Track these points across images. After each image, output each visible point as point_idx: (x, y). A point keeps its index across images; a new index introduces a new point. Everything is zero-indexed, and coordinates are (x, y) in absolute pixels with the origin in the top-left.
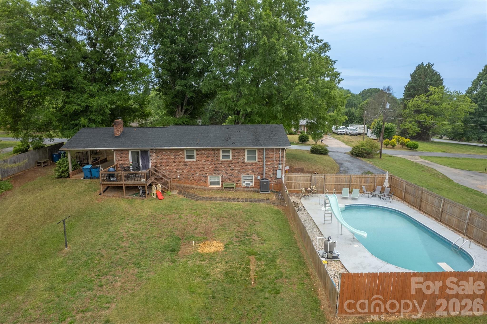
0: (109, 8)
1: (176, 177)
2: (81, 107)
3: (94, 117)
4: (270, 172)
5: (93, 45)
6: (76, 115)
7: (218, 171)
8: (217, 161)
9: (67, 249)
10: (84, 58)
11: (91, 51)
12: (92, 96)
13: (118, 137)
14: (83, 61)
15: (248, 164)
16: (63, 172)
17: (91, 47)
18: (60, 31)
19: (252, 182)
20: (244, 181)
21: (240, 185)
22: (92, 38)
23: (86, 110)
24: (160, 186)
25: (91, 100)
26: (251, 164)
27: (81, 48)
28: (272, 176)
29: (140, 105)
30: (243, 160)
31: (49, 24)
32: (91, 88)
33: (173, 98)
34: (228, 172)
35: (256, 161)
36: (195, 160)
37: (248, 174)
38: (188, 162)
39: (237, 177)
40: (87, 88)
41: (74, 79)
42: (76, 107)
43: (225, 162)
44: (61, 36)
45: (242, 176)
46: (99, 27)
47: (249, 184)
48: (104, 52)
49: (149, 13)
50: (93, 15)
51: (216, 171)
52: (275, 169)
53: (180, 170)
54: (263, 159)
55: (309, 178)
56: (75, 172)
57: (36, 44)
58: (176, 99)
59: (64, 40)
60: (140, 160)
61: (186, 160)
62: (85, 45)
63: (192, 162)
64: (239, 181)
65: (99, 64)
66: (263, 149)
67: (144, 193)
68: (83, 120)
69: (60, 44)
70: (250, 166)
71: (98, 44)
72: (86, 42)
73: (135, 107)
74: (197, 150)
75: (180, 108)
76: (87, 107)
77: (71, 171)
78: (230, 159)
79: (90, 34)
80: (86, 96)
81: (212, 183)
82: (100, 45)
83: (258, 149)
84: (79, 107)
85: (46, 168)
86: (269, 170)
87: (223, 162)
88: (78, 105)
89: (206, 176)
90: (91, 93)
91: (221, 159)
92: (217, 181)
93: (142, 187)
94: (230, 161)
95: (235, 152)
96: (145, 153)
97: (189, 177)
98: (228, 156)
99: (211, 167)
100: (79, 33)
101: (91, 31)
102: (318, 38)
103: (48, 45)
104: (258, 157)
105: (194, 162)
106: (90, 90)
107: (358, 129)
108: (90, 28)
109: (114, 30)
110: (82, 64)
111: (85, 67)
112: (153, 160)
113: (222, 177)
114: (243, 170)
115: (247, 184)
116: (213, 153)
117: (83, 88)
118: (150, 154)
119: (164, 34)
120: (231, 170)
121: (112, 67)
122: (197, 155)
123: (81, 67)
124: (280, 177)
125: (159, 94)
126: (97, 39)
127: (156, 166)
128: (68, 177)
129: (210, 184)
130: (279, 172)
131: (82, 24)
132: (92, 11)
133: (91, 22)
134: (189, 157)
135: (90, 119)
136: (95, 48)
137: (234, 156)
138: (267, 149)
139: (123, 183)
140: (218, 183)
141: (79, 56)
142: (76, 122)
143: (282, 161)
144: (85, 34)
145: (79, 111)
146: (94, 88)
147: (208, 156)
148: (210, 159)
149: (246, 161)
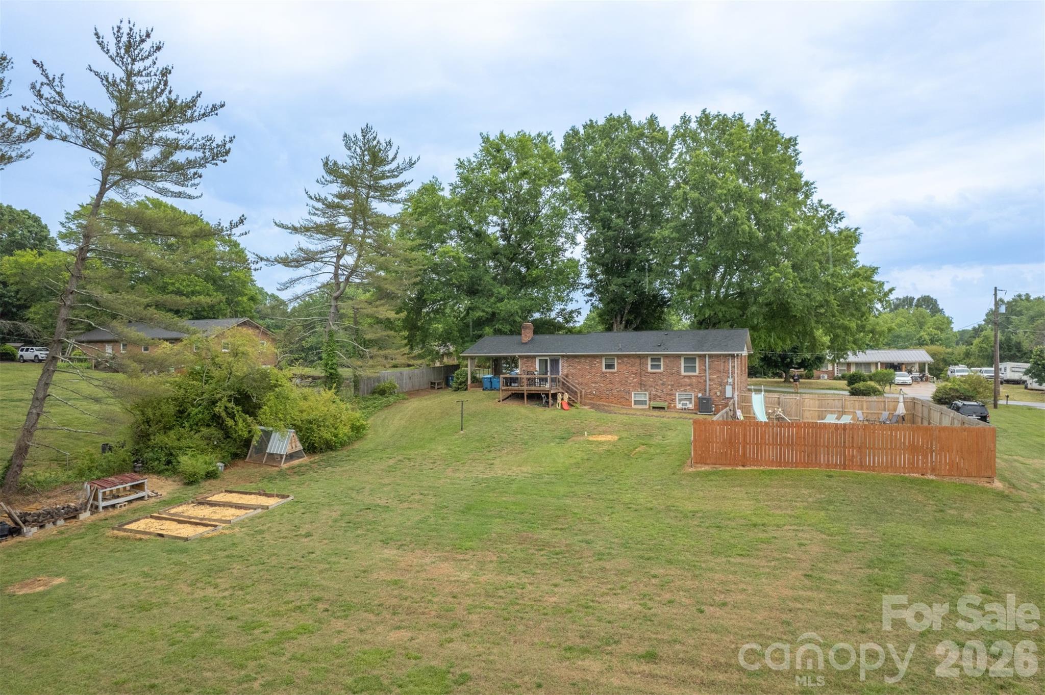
0: (529, 190)
1: (591, 393)
2: (487, 313)
3: (500, 327)
4: (717, 389)
5: (507, 238)
6: (480, 323)
7: (645, 386)
8: (643, 373)
9: (462, 432)
10: (495, 255)
11: (504, 245)
12: (501, 300)
13: (526, 343)
14: (493, 259)
15: (685, 376)
16: (460, 384)
17: (504, 241)
18: (470, 224)
19: (691, 402)
20: (680, 400)
21: (675, 407)
22: (507, 230)
23: (492, 318)
24: (566, 396)
25: (499, 305)
26: (689, 377)
27: (492, 242)
28: (718, 394)
29: (565, 319)
30: (679, 372)
31: (460, 216)
32: (500, 290)
33: (608, 303)
34: (658, 387)
35: (697, 373)
36: (615, 370)
37: (685, 390)
38: (606, 373)
39: (671, 395)
40: (495, 291)
41: (480, 280)
42: (481, 314)
43: (655, 373)
44: (471, 230)
45: (677, 394)
46: (516, 213)
47: (686, 404)
48: (519, 245)
49: (576, 192)
50: (510, 201)
51: (642, 385)
52: (723, 385)
53: (596, 383)
54: (705, 370)
55: (776, 399)
56: (473, 385)
57: (443, 242)
58: (612, 305)
59: (473, 234)
60: (549, 369)
61: (604, 370)
62: (497, 239)
63: (612, 373)
64: (673, 400)
65: (512, 260)
66: (704, 356)
67: (547, 402)
68: (488, 330)
69: (469, 240)
70: (687, 380)
71: (513, 236)
72: (498, 234)
73: (558, 321)
74: (619, 357)
75: (619, 319)
76: (494, 314)
77: (469, 382)
78: (662, 370)
79: (504, 224)
80: (492, 300)
81: (636, 402)
82: (516, 237)
83: (700, 356)
84: (484, 314)
85: (440, 391)
86: (714, 386)
87: (651, 373)
88: (483, 311)
89: (629, 392)
90: (500, 296)
91: (650, 370)
92: (643, 399)
93: (546, 394)
94: (660, 373)
95: (667, 361)
96: (555, 361)
97: (608, 393)
98: (658, 367)
99: (635, 380)
100: (492, 224)
101: (506, 220)
102: (823, 203)
103: (456, 242)
104: (700, 367)
105: (615, 373)
106: (499, 293)
107: (1008, 370)
108: (504, 218)
109: (534, 216)
110: (491, 264)
111: (496, 267)
112: (564, 368)
113: (650, 394)
114: (678, 385)
115: (683, 404)
116: (638, 361)
117: (490, 290)
118: (561, 362)
119: (596, 216)
120: (663, 384)
121: (529, 264)
122: (619, 363)
123: (490, 267)
124: (730, 396)
125: (591, 300)
126: (512, 229)
127: (567, 376)
128: (466, 389)
129: (635, 404)
130: (729, 389)
131: (495, 214)
132: (508, 196)
133: (506, 210)
134: (609, 366)
135: (495, 330)
136: (509, 241)
137: (666, 365)
138: (710, 356)
139: (525, 388)
140: (644, 403)
141: (489, 251)
142: (480, 332)
143: (733, 373)
144: (499, 225)
145: (484, 319)
146: (503, 291)
147: (632, 366)
148: (634, 369)
149: (683, 373)
